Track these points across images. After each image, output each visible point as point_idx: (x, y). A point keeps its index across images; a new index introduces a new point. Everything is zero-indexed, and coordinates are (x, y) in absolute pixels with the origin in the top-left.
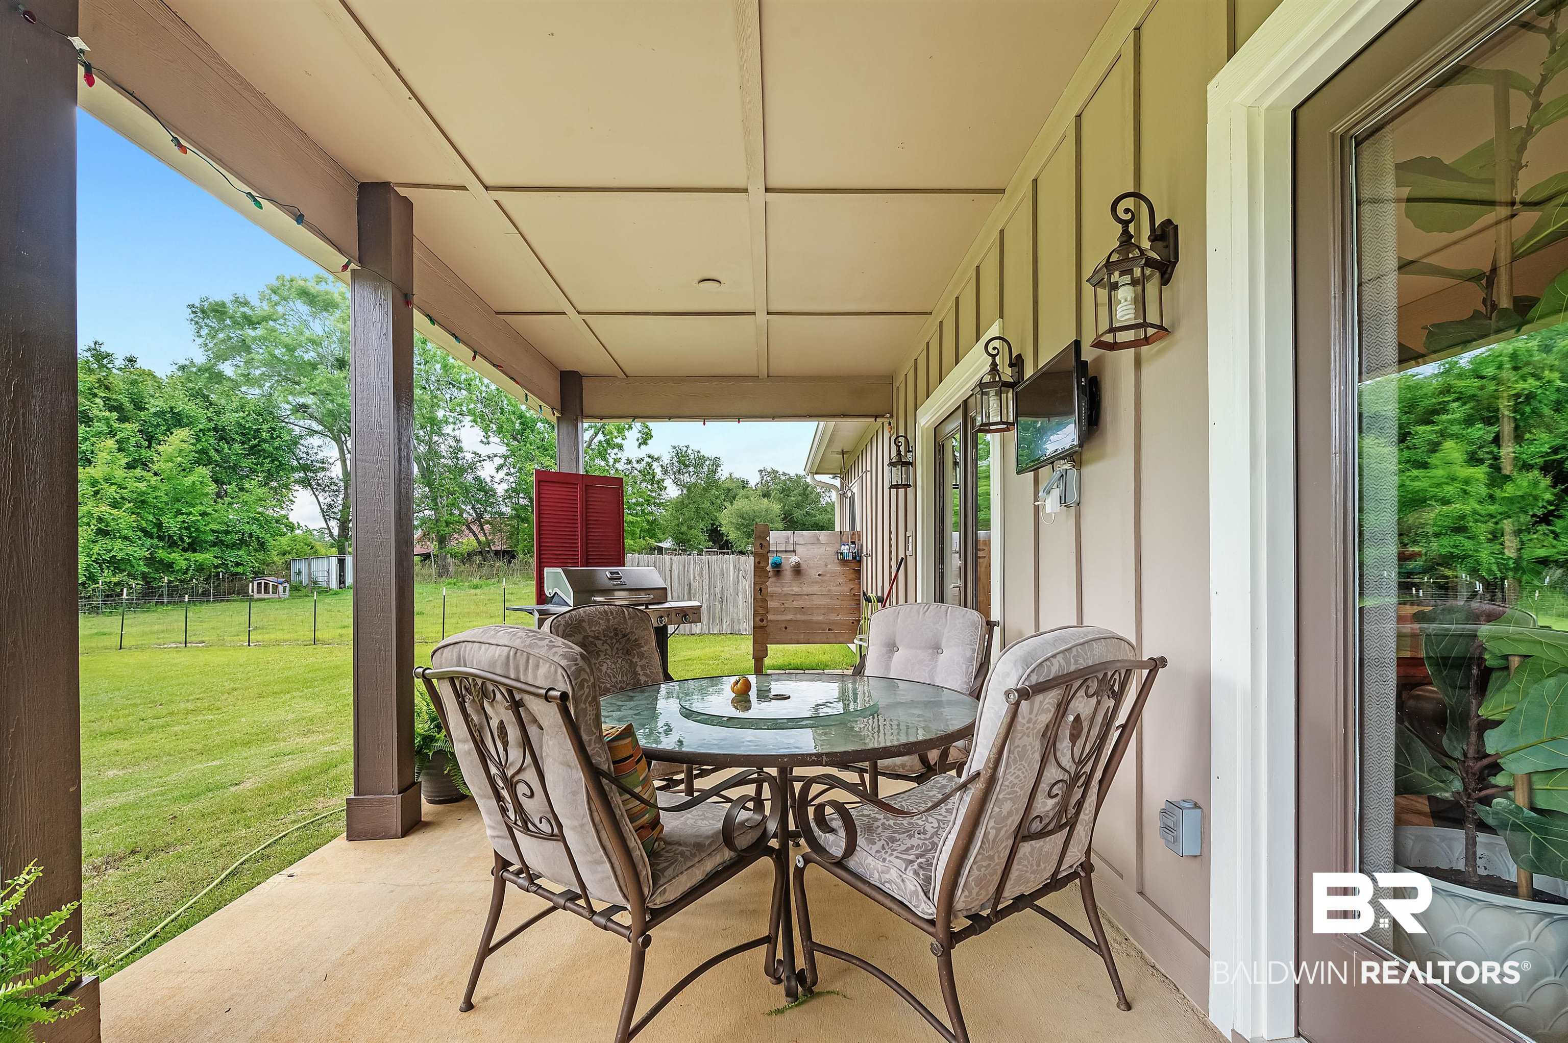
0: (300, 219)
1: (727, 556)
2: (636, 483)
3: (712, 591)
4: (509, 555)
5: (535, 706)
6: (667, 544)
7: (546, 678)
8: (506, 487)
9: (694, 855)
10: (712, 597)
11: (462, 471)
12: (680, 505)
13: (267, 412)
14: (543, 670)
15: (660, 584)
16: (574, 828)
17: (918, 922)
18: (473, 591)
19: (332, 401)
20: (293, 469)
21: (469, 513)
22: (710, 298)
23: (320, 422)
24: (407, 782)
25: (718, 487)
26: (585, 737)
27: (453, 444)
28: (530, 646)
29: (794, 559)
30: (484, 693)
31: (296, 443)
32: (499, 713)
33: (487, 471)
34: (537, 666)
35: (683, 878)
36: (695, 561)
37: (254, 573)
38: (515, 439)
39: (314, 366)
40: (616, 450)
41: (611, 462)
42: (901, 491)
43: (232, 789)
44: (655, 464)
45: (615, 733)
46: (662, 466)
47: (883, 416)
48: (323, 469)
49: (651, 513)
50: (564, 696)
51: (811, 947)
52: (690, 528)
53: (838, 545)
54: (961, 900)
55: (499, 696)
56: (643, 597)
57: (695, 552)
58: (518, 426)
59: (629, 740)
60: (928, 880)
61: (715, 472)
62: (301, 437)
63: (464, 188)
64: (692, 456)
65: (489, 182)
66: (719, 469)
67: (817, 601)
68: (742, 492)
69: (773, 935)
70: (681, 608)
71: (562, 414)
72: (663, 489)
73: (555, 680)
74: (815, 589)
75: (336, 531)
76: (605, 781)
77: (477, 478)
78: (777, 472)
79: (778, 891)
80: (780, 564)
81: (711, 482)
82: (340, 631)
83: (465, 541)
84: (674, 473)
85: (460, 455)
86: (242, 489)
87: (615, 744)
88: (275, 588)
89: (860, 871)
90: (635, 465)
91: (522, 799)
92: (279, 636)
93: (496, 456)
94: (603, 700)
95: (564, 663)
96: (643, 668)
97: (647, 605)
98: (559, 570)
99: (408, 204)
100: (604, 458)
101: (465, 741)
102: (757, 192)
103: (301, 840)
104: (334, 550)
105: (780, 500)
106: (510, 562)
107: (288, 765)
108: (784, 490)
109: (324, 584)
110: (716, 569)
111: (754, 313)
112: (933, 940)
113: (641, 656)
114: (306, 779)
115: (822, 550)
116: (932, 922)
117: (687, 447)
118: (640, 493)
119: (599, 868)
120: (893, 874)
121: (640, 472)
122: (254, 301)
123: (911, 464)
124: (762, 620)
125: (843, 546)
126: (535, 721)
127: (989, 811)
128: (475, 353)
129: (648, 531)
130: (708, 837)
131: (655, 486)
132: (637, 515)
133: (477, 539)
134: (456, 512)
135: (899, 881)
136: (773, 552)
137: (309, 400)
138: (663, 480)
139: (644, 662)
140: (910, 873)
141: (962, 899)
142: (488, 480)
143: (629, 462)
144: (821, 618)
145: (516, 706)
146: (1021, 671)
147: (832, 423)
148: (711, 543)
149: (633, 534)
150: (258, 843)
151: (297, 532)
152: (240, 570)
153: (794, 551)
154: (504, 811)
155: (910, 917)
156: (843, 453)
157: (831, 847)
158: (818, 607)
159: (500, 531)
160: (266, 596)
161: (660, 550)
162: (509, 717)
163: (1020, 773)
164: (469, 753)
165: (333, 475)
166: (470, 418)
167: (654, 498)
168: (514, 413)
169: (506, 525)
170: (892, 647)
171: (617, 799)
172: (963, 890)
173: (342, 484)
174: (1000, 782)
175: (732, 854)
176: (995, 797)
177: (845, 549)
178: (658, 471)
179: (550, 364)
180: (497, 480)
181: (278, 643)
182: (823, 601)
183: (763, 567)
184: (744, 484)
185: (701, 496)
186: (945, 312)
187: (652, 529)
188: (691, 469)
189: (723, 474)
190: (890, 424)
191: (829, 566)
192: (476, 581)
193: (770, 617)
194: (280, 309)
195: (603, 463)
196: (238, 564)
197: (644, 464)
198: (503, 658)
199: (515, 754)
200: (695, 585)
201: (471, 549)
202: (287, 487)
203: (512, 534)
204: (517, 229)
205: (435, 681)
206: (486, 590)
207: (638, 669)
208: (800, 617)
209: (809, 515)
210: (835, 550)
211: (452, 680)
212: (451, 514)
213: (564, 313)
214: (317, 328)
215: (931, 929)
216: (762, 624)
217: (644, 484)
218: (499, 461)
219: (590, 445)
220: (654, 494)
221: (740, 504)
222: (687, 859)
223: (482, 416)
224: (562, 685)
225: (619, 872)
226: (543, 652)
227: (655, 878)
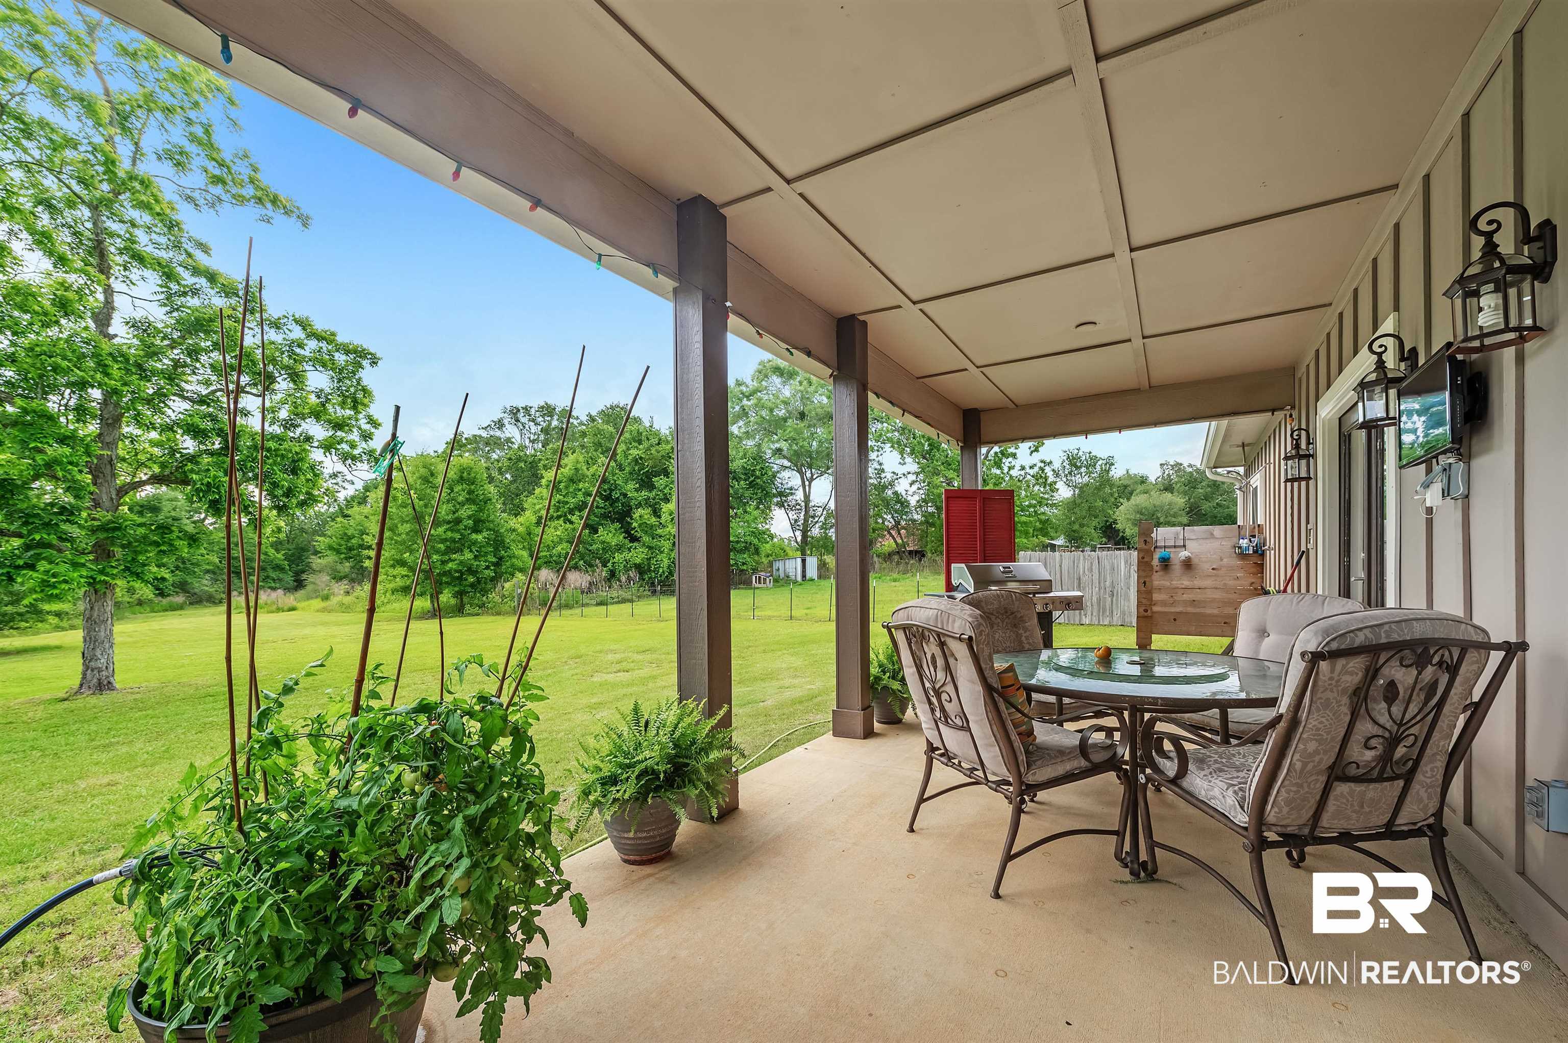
0: (809, 354)
1: (1117, 552)
2: (1029, 486)
3: (1102, 585)
4: (919, 554)
5: (954, 645)
6: (1060, 541)
7: (960, 628)
8: (917, 498)
9: (1057, 757)
10: (1102, 591)
11: (885, 487)
12: (1071, 505)
13: (758, 457)
14: (957, 624)
15: (1047, 577)
16: (976, 722)
17: (1235, 828)
18: (893, 584)
19: (797, 444)
20: (775, 496)
21: (889, 520)
22: (1088, 336)
23: (790, 460)
24: (867, 704)
25: (1112, 486)
26: (983, 666)
27: (878, 467)
28: (950, 609)
29: (1184, 554)
30: (923, 636)
31: (774, 476)
32: (932, 648)
33: (902, 487)
34: (954, 621)
35: (1049, 769)
36: (1084, 557)
37: (753, 570)
38: (924, 458)
39: (785, 420)
40: (1010, 459)
41: (1006, 470)
42: (1303, 483)
43: (762, 704)
44: (1047, 469)
45: (1002, 668)
46: (1053, 470)
47: (1282, 409)
48: (792, 494)
49: (1043, 513)
50: (970, 638)
51: (1152, 845)
52: (1082, 526)
53: (1235, 540)
54: (1270, 814)
55: (932, 639)
56: (1031, 587)
57: (1088, 548)
58: (926, 447)
59: (1011, 674)
60: (1244, 798)
61: (1108, 471)
62: (778, 472)
63: (900, 307)
64: (1084, 458)
65: (915, 298)
66: (1113, 467)
67: (1210, 594)
68: (1140, 488)
69: (1121, 830)
70: (1066, 598)
71: (964, 443)
72: (1054, 490)
73: (965, 630)
74: (1208, 583)
75: (799, 539)
76: (995, 695)
77: (896, 493)
78: (1181, 464)
79: (1126, 801)
80: (1169, 559)
81: (1105, 480)
82: (806, 611)
83: (886, 543)
84: (1066, 476)
85: (883, 475)
86: (745, 512)
87: (1003, 675)
88: (764, 579)
89: (1191, 789)
90: (1028, 470)
91: (944, 703)
92: (769, 613)
93: (909, 473)
94: (995, 656)
95: (970, 620)
96: (1027, 638)
97: (1034, 594)
98: (963, 565)
99: (864, 324)
100: (999, 467)
101: (910, 667)
102: (1123, 255)
103: (805, 734)
104: (799, 553)
105: (1185, 493)
106: (920, 560)
107: (788, 695)
108: (1190, 482)
109: (793, 577)
110: (1106, 564)
111: (1130, 340)
112: (1246, 841)
113: (1026, 629)
114: (801, 702)
115: (1216, 544)
116: (1246, 829)
117: (1078, 450)
118: (1032, 496)
119: (992, 749)
120: (1216, 792)
121: (1033, 476)
122: (748, 381)
123: (1312, 456)
124: (1146, 611)
125: (1241, 541)
126: (953, 655)
127: (1294, 746)
128: (904, 411)
129: (1041, 529)
130: (1068, 748)
131: (1048, 488)
132: (1029, 516)
133: (896, 542)
134: (880, 521)
135: (1221, 797)
136: (1161, 547)
137: (784, 445)
138: (1055, 483)
139: (1028, 633)
140: (1230, 792)
141: (1273, 813)
142: (904, 493)
143: (1023, 468)
144: (1216, 611)
145: (942, 645)
146: (1320, 639)
147: (1225, 422)
148: (1104, 540)
149: (1026, 533)
150: (783, 732)
151: (775, 540)
152: (745, 567)
153: (1184, 546)
154: (933, 711)
155: (1230, 824)
156: (1243, 445)
157: (1168, 770)
158: (1213, 600)
159: (913, 535)
160: (760, 586)
161: (1053, 547)
162: (937, 651)
163: (1323, 720)
164: (913, 674)
165: (798, 498)
166: (889, 445)
167: (1047, 499)
168: (923, 437)
169: (918, 530)
170: (1263, 633)
171: (1002, 706)
172: (1272, 806)
173: (803, 504)
174: (1303, 724)
175: (1087, 763)
176: (1298, 736)
177: (1244, 543)
178: (1050, 474)
179: (956, 406)
180: (910, 493)
181: (770, 618)
182: (1218, 595)
183: (1147, 562)
184: (1143, 480)
185: (1094, 494)
186: (1344, 304)
187: (1045, 527)
188: (1083, 470)
189: (1117, 472)
190: (1291, 416)
191: (1225, 560)
192: (895, 576)
193: (1155, 609)
194: (764, 383)
195: (998, 472)
196: (744, 564)
197: (1036, 469)
198: (934, 616)
199: (941, 675)
200: (1084, 579)
201: (890, 549)
202: (769, 508)
203: (922, 537)
204: (933, 322)
205: (893, 630)
206: (903, 582)
207: (1023, 638)
208: (1190, 610)
209: (1221, 506)
210: (1233, 544)
211: (904, 629)
212: (877, 523)
213: (966, 370)
214: (787, 392)
215: (1245, 833)
216: (1146, 614)
217: (1037, 488)
218: (912, 477)
219: (987, 456)
220: (1046, 496)
221: (1139, 500)
222: (1051, 758)
223: (898, 443)
224: (969, 632)
225: (1004, 754)
226: (957, 613)
227: (1029, 766)
